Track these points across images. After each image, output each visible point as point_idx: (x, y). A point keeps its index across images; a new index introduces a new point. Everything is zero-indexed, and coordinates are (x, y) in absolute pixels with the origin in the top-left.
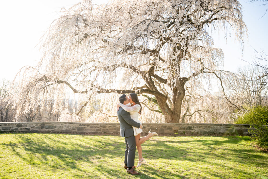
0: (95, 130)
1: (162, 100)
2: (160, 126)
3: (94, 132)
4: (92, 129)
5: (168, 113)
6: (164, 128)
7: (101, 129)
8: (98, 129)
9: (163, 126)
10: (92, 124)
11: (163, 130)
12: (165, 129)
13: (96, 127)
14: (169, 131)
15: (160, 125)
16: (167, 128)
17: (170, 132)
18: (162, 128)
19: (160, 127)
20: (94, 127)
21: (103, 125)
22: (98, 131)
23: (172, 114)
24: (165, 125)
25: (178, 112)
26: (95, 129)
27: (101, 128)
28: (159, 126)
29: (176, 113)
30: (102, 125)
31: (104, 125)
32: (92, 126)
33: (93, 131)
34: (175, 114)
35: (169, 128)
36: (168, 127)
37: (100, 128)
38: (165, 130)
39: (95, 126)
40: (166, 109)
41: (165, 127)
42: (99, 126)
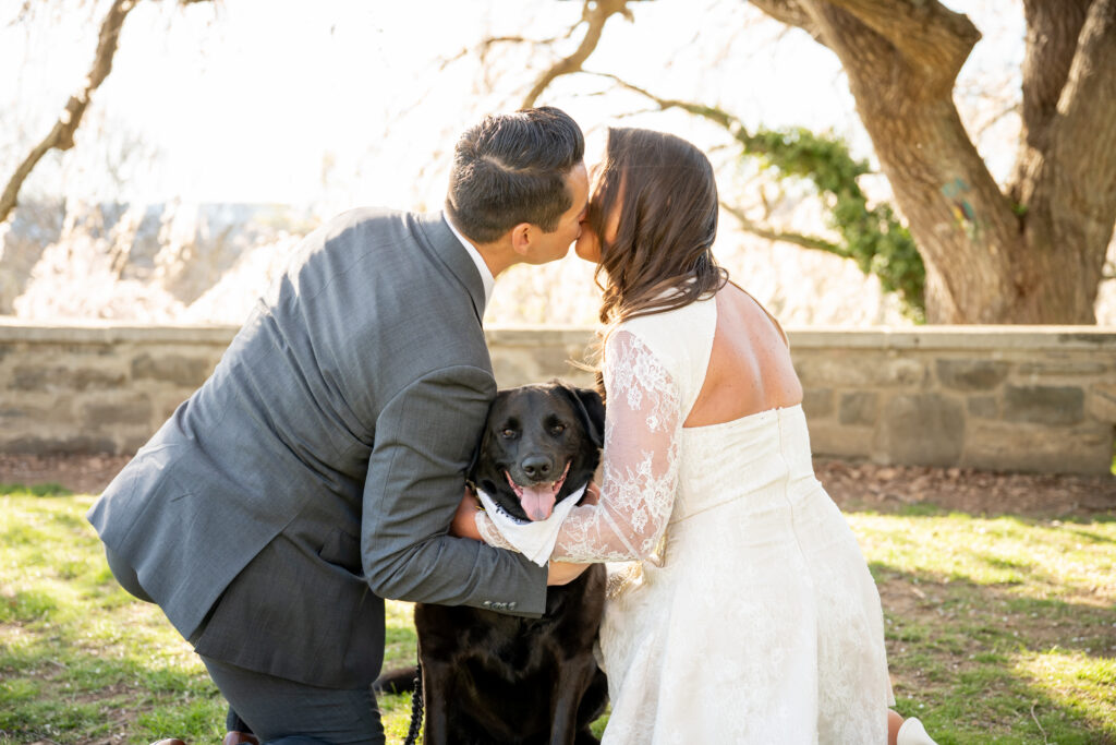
0: (68, 419)
1: (909, 69)
2: (913, 365)
3: (63, 433)
4: (31, 399)
5: (966, 215)
6: (958, 397)
7: (143, 396)
8: (113, 397)
9: (942, 364)
10: (33, 345)
11: (951, 422)
12: (975, 407)
13: (82, 381)
14: (1028, 427)
15: (902, 352)
16: (999, 391)
17: (1051, 448)
18: (937, 387)
19: (903, 378)
20: (61, 370)
21: (170, 350)
22: (105, 428)
23: (1022, 229)
24: (975, 359)
25: (1087, 213)
26: (81, 401)
27: (147, 385)
28: (895, 366)
29: (1062, 222)
30: (158, 353)
31: (189, 353)
32: (36, 359)
33: (45, 432)
34: (1057, 229)
35: (1041, 390)
36: (1017, 381)
37: (139, 386)
38: (972, 424)
39: (73, 363)
40: (953, 173)
41: (982, 377)
42: (117, 364)
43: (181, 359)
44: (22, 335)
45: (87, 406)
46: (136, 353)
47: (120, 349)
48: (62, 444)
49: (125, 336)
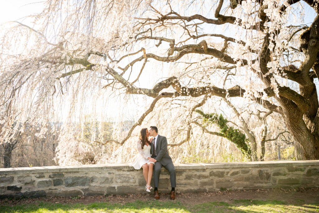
0: (197, 185)
3: (195, 188)
4: (189, 181)
7: (212, 180)
8: (206, 180)
13: (200, 177)
20: (195, 175)
21: (217, 170)
22: (205, 187)
26: (199, 181)
30: (215, 171)
31: (221, 170)
32: (190, 173)
33: (192, 188)
37: (211, 178)
39: (198, 173)
42: (207, 173)
43: (220, 172)
44: (188, 168)
45: (201, 182)
46: (210, 171)
47: (207, 170)
48: (196, 190)
49: (208, 167)
